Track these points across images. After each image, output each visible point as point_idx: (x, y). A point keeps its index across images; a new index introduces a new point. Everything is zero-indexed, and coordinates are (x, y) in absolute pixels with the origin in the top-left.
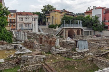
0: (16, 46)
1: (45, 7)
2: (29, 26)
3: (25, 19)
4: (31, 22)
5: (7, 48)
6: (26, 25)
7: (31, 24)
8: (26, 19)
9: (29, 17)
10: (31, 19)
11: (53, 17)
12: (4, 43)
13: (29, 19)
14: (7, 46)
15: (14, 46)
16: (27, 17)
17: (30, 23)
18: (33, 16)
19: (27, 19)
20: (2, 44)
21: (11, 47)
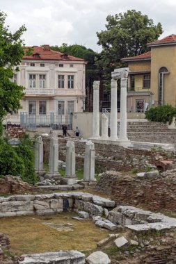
0: (70, 201)
1: (112, 21)
2: (43, 110)
3: (27, 76)
4: (53, 93)
5: (35, 209)
6: (31, 106)
7: (56, 104)
8: (32, 77)
9: (46, 68)
10: (53, 77)
11: (163, 69)
12: (19, 186)
13: (43, 76)
14: (36, 198)
15: (61, 201)
16: (37, 68)
17: (51, 98)
18: (61, 65)
19: (37, 77)
20: (12, 192)
21: (52, 206)
